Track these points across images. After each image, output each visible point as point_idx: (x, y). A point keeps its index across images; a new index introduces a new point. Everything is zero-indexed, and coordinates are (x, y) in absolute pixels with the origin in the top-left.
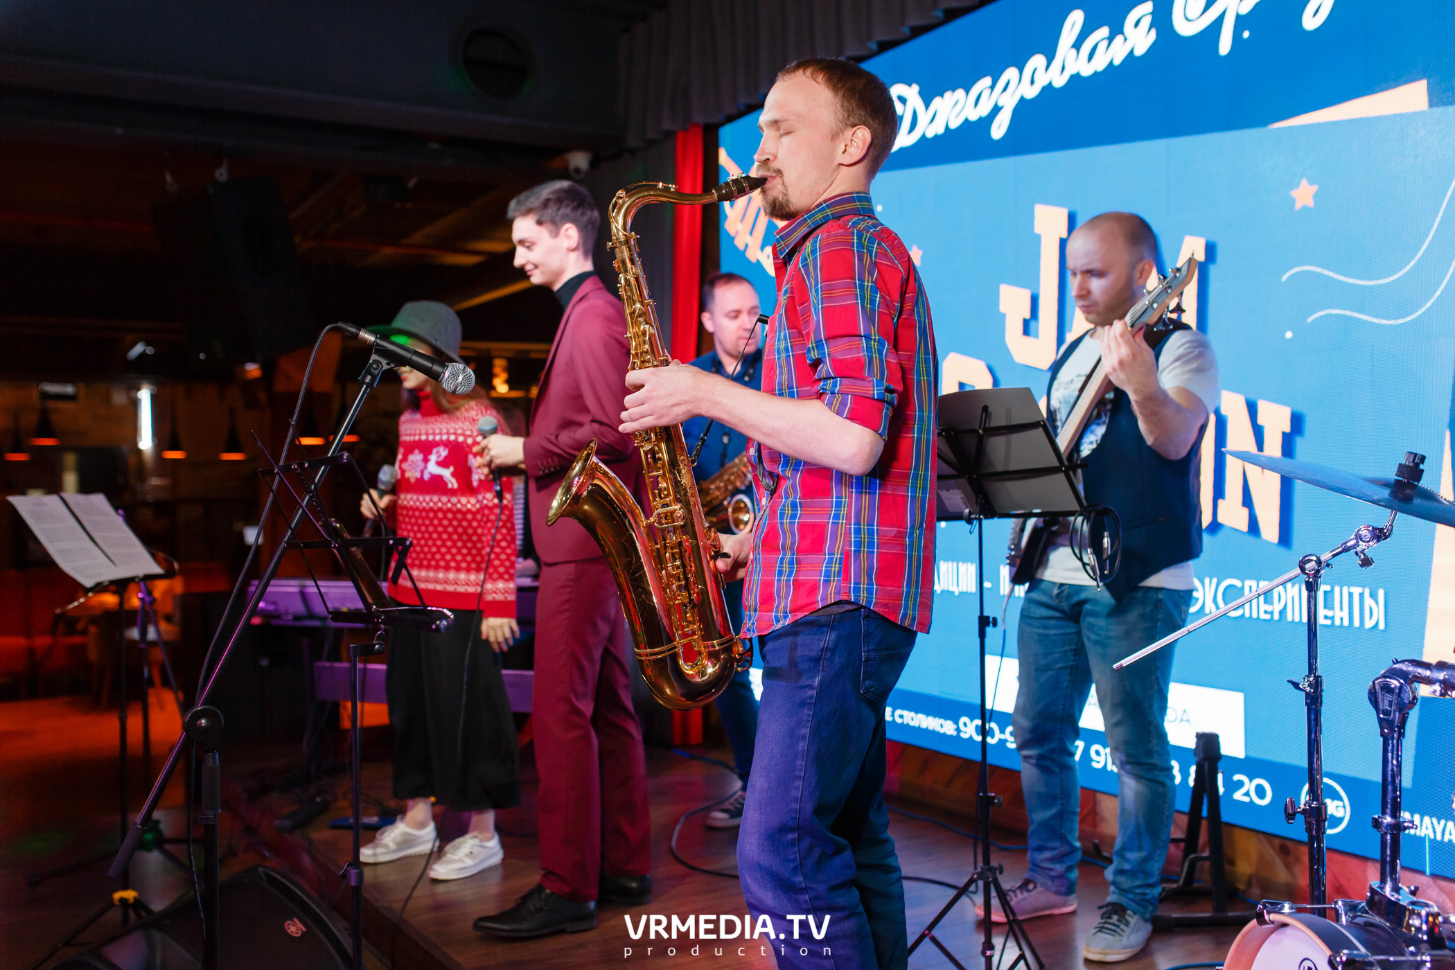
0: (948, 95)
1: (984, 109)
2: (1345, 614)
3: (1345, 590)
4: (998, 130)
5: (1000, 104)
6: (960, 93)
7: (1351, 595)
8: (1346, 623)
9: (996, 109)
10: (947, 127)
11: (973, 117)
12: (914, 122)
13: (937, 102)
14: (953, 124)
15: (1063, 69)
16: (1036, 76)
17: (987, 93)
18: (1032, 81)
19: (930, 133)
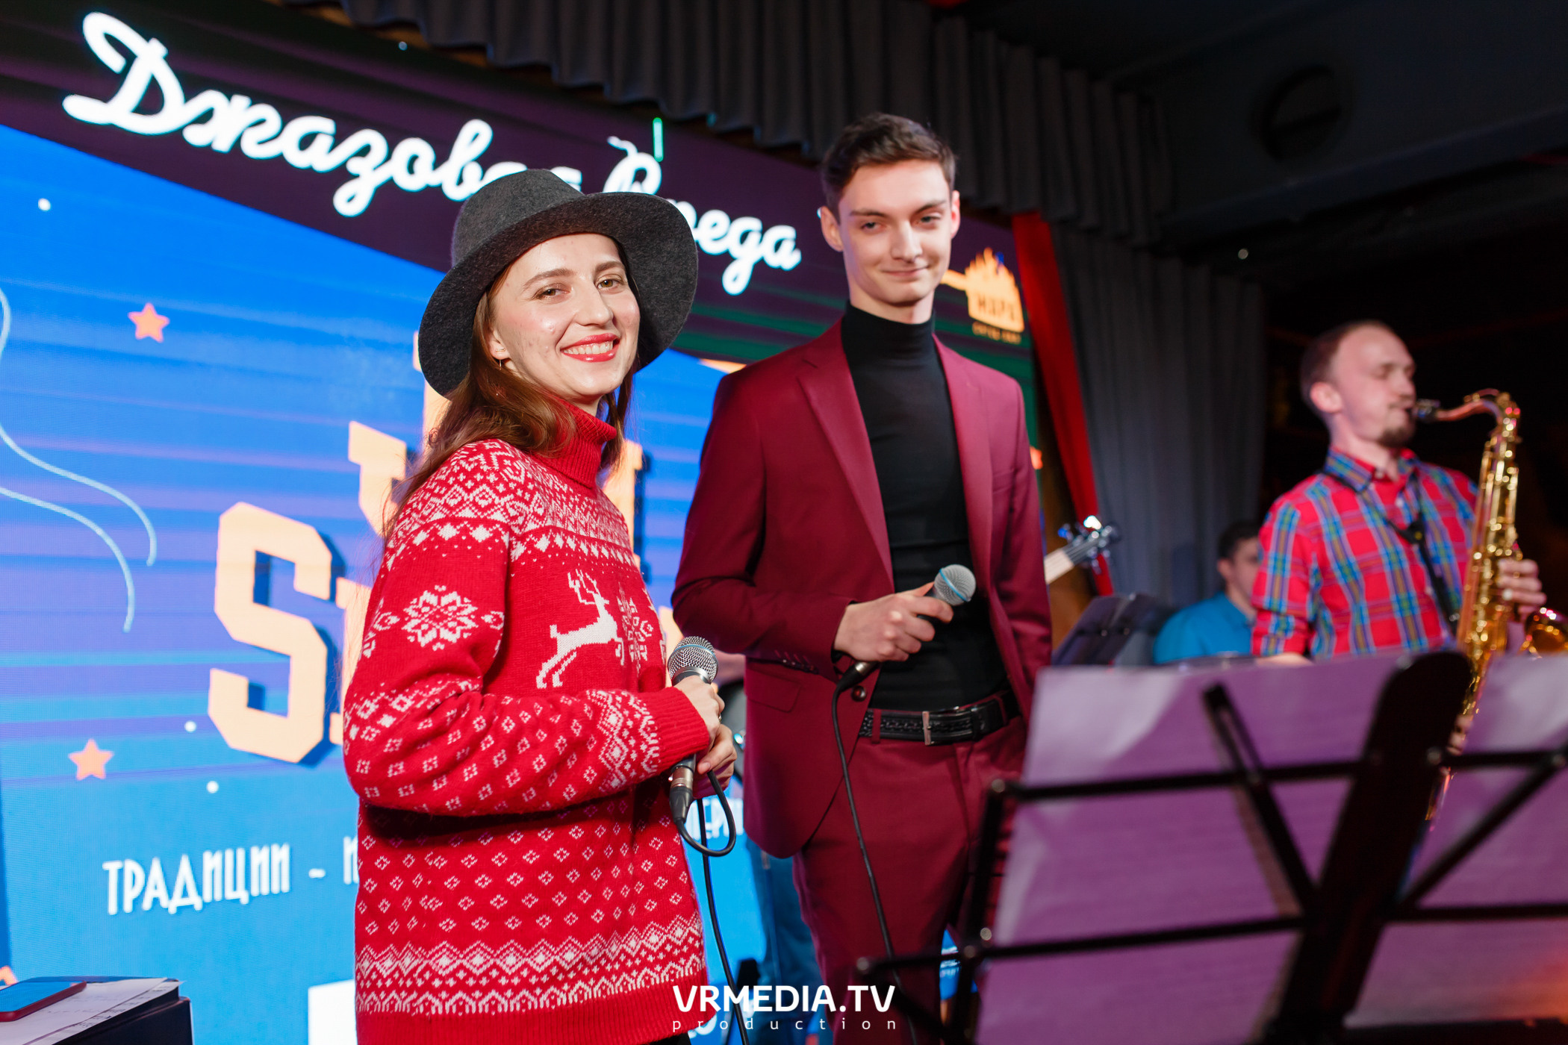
0: (241, 101)
1: (320, 158)
5: (353, 167)
6: (269, 113)
9: (344, 174)
10: (237, 145)
12: (152, 101)
13: (212, 98)
14: (252, 149)
15: (460, 181)
16: (417, 166)
17: (323, 142)
18: (411, 170)
19: (196, 136)
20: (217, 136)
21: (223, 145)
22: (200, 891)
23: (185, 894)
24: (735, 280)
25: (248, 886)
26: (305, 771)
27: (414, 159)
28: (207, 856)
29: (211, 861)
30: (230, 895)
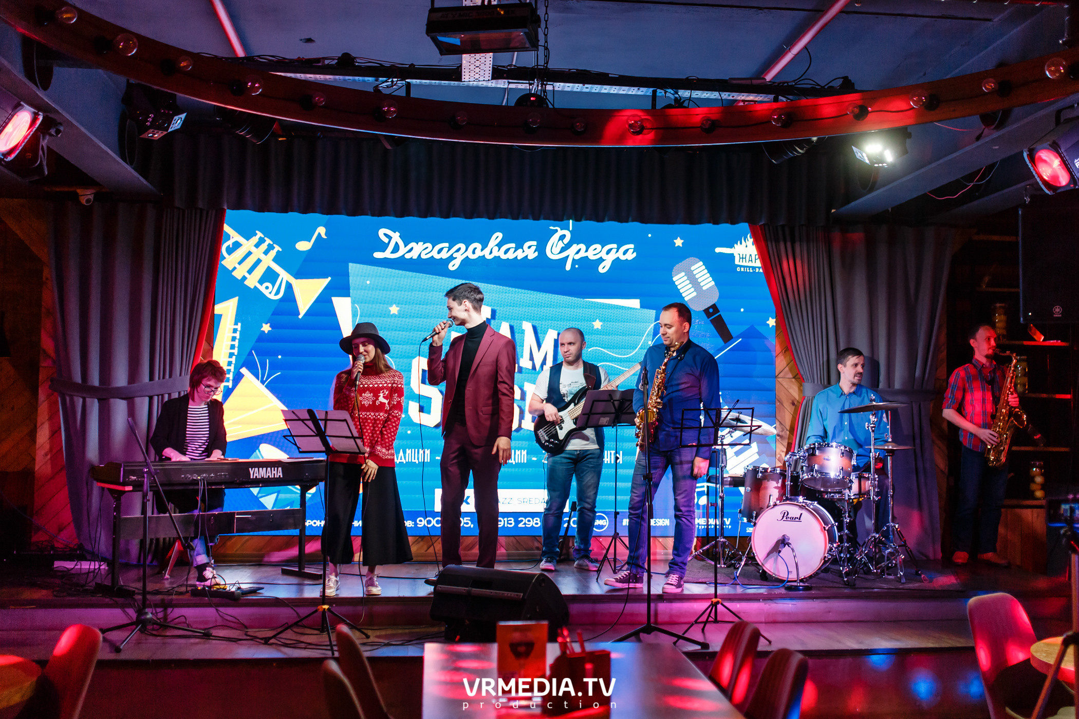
0: (421, 243)
1: (444, 255)
2: (609, 460)
3: (609, 452)
4: (453, 266)
5: (454, 256)
6: (429, 245)
7: (611, 453)
8: (609, 462)
9: (452, 258)
10: (419, 256)
11: (437, 257)
12: (396, 249)
13: (413, 244)
14: (423, 256)
15: (491, 253)
16: (476, 251)
17: (445, 250)
18: (474, 252)
19: (408, 256)
20: (414, 255)
21: (415, 257)
22: (405, 459)
23: (401, 459)
24: (603, 268)
25: (418, 459)
26: (434, 429)
27: (475, 248)
28: (407, 450)
29: (408, 451)
30: (413, 461)
